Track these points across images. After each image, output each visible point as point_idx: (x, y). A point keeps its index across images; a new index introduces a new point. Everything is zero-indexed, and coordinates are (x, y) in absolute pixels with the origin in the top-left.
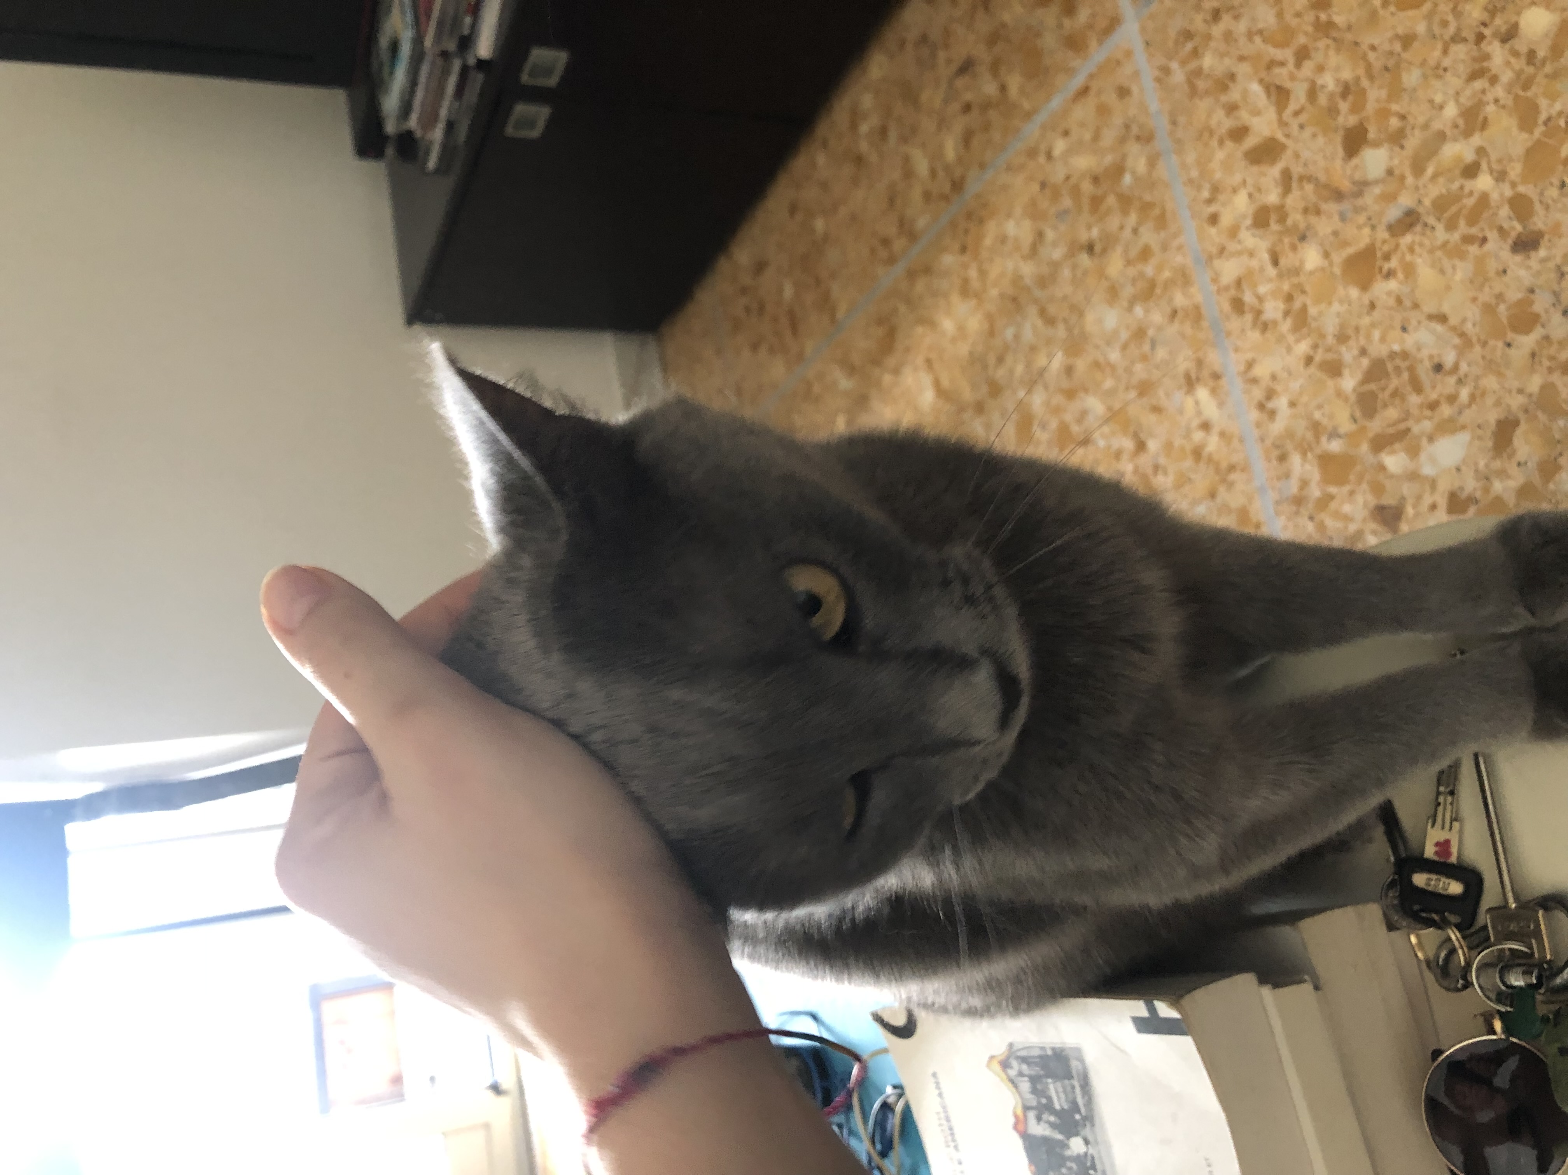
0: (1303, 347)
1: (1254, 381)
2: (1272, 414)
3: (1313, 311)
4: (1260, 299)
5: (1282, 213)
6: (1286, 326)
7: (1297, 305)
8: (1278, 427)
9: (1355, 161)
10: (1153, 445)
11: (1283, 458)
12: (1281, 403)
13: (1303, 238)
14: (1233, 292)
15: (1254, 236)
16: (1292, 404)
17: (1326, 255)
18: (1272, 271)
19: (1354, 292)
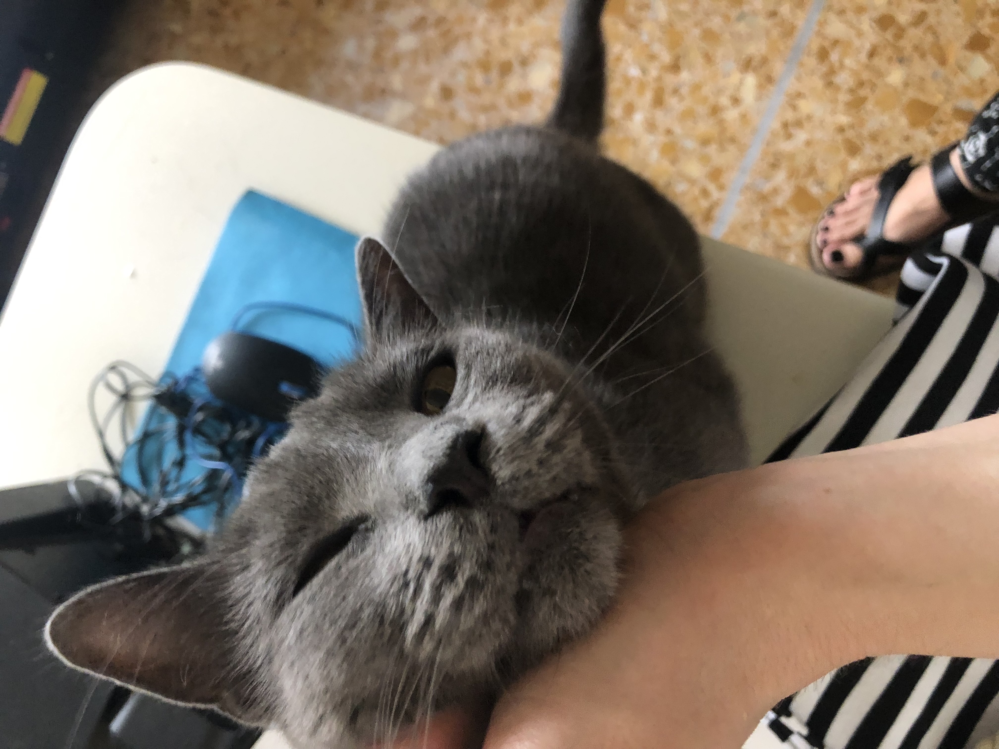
0: (843, 119)
1: (794, 108)
2: (789, 136)
3: (869, 106)
4: (842, 66)
5: (900, 33)
6: (844, 97)
7: (862, 92)
8: (786, 146)
9: (968, 54)
10: (685, 76)
11: (774, 166)
12: (801, 136)
13: (901, 60)
14: (826, 44)
15: (871, 27)
16: (808, 143)
17: (906, 84)
18: (863, 57)
19: (903, 121)
